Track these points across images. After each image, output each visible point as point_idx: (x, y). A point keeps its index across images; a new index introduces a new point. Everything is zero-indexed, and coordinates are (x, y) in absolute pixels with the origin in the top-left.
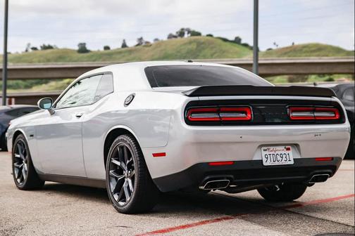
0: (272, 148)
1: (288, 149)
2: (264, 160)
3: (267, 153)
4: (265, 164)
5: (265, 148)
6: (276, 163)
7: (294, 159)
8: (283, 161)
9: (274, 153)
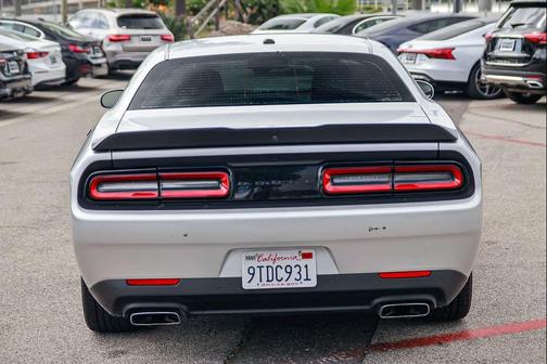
0: (266, 254)
1: (307, 256)
2: (246, 278)
3: (254, 263)
4: (246, 286)
5: (251, 254)
6: (275, 285)
7: (318, 276)
8: (292, 280)
9: (270, 263)
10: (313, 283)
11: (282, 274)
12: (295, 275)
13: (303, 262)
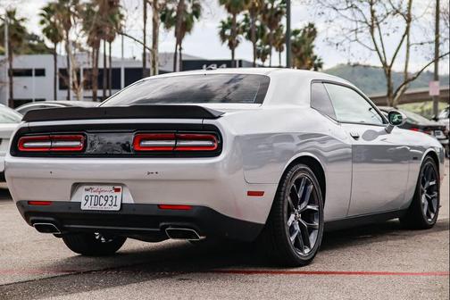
0: (95, 187)
1: (117, 190)
2: (83, 202)
3: (89, 193)
4: (83, 207)
5: (88, 187)
6: (98, 208)
7: (122, 204)
8: (107, 206)
9: (97, 194)
10: (118, 208)
11: (103, 201)
12: (109, 202)
13: (114, 194)
